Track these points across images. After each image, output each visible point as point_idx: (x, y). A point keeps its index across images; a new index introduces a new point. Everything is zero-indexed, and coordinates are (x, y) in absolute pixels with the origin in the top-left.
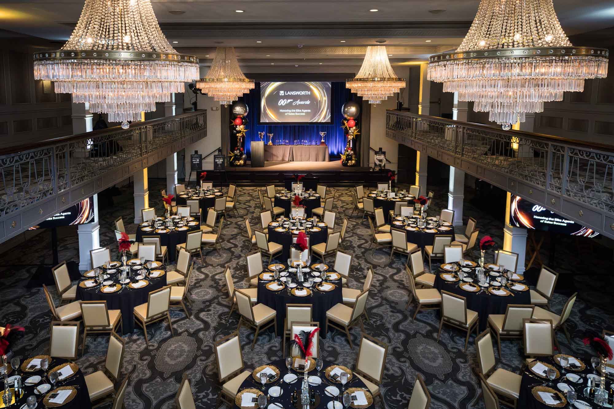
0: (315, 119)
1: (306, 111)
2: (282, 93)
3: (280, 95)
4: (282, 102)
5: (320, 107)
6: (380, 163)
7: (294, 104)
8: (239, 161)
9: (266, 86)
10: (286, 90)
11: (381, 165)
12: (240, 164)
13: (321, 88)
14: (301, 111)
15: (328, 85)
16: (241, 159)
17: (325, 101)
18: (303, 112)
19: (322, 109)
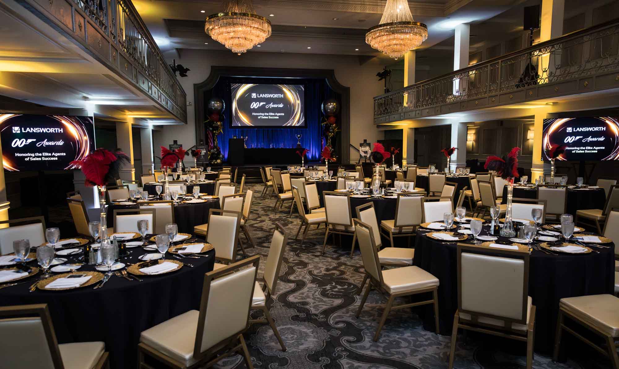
0: (289, 123)
1: (280, 114)
2: (254, 95)
3: (252, 97)
4: (255, 105)
5: (294, 110)
6: (366, 155)
7: (267, 107)
8: (216, 160)
9: (236, 88)
10: (258, 93)
11: (366, 156)
12: (217, 163)
13: (294, 91)
14: (274, 114)
15: (301, 88)
16: (219, 158)
17: (299, 104)
18: (276, 116)
19: (295, 112)
